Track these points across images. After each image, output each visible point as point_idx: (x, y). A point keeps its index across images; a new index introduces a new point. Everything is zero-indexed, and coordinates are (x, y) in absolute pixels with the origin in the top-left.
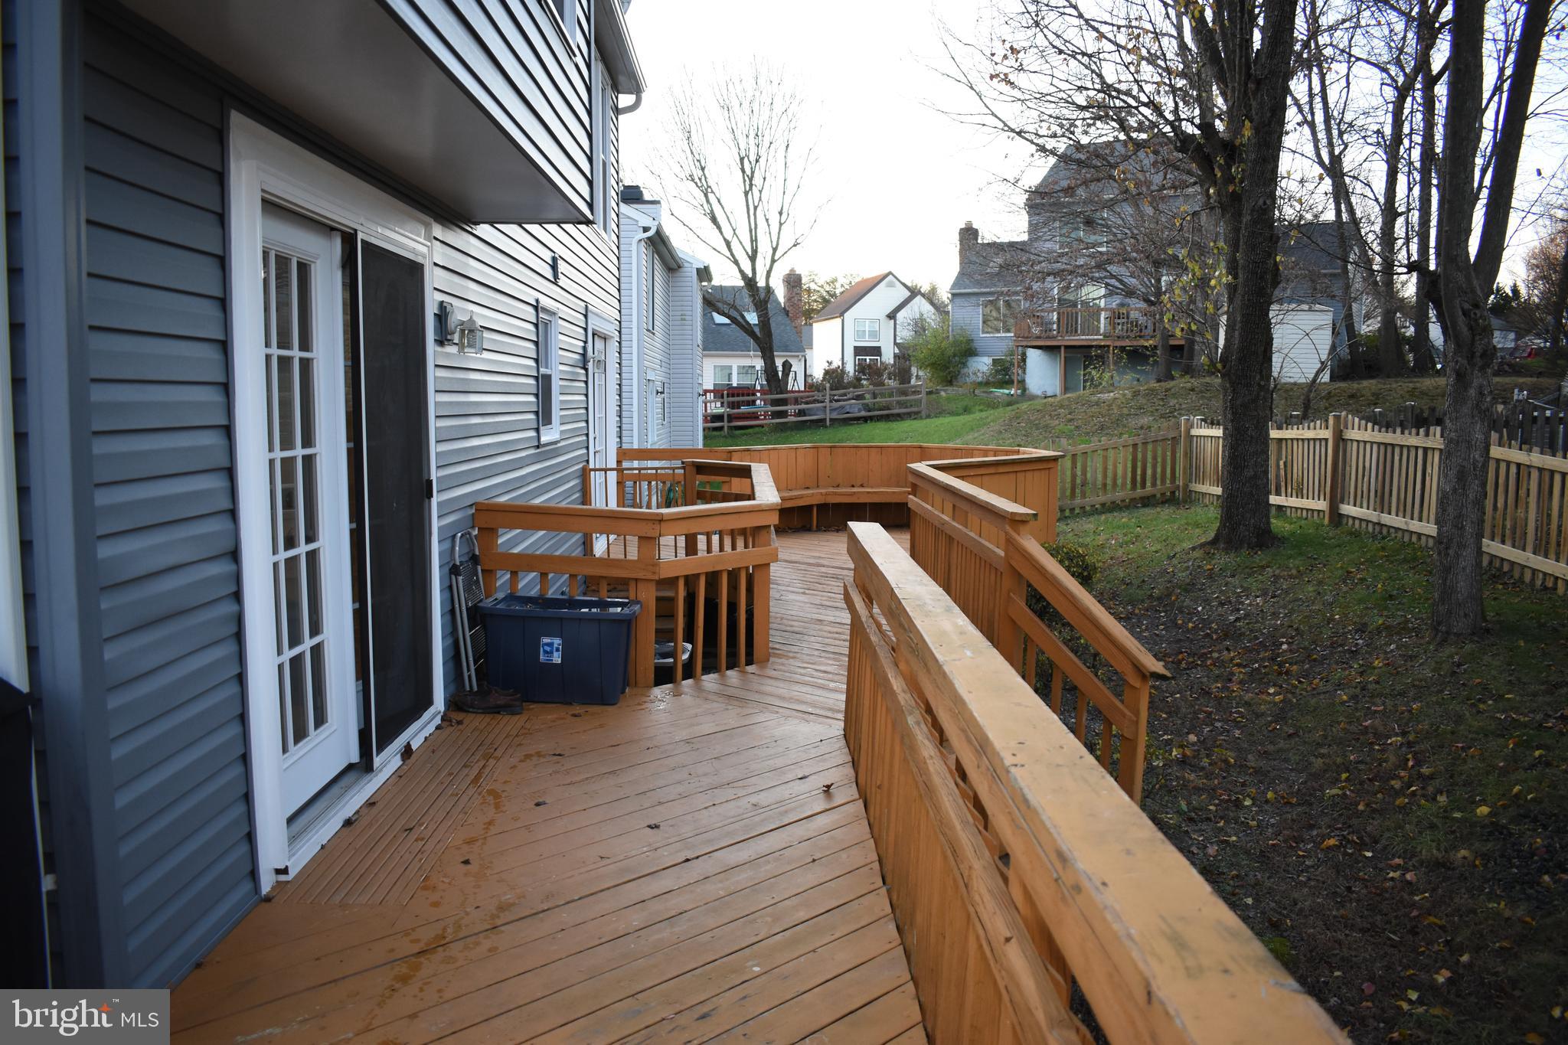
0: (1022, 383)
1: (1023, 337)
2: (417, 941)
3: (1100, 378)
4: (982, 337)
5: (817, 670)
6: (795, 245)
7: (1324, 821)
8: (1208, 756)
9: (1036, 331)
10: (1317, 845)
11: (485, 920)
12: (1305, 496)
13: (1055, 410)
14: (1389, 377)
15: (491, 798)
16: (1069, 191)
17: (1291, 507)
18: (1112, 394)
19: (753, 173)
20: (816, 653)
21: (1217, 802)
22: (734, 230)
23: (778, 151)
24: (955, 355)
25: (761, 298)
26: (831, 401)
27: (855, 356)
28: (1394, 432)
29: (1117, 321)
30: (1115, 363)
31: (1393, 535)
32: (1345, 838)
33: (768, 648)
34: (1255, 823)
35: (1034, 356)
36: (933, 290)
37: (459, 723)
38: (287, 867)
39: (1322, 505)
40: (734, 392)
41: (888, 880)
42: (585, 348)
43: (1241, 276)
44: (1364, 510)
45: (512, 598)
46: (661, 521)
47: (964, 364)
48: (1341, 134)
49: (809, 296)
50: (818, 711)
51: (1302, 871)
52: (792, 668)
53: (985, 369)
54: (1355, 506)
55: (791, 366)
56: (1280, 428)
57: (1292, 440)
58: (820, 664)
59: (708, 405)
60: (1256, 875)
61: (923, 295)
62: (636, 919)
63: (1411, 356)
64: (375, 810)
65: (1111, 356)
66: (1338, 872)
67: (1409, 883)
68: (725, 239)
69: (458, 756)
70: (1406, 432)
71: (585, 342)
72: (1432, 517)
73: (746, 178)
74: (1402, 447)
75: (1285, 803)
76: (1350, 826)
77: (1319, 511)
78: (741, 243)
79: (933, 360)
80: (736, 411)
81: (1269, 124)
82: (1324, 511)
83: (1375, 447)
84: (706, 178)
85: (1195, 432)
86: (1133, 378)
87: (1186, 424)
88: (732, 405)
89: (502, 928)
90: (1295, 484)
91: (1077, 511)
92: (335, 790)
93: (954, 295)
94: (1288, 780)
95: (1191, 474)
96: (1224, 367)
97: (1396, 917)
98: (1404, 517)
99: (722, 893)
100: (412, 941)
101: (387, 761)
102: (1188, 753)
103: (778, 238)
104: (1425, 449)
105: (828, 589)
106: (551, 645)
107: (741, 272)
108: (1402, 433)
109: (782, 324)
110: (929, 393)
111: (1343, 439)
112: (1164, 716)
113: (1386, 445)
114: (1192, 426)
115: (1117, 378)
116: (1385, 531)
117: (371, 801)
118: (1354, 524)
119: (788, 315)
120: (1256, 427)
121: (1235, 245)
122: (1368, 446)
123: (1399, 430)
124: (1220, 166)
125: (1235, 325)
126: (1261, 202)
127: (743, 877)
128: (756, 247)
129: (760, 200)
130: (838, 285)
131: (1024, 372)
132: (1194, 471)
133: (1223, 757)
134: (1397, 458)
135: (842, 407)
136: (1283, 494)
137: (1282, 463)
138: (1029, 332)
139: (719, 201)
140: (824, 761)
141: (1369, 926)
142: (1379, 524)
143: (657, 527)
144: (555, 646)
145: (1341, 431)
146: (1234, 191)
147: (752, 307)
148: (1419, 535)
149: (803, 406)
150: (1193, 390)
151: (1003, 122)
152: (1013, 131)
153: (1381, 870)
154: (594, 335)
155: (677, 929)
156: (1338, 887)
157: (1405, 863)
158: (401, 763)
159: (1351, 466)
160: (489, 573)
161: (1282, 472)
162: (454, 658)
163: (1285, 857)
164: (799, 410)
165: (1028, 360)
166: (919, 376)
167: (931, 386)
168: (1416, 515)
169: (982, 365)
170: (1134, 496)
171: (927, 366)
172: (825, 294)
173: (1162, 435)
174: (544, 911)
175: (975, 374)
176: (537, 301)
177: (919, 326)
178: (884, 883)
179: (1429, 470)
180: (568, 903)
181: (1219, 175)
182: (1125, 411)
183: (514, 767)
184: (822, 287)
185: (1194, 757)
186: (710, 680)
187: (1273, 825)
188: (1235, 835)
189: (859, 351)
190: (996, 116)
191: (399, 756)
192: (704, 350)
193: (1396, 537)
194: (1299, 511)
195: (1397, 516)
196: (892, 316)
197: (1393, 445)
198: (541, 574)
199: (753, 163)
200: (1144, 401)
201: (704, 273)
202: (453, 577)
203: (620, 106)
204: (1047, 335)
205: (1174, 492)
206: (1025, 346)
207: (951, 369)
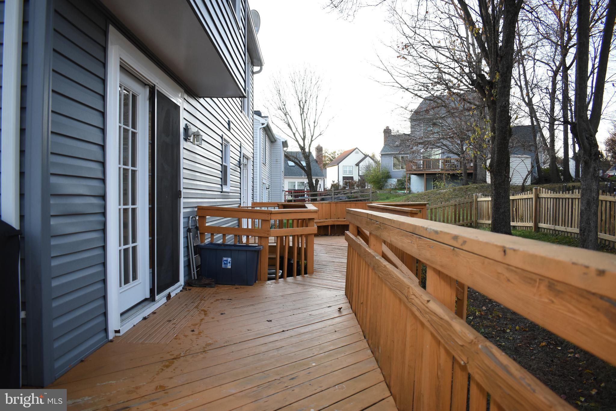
0: (409, 189)
1: (409, 171)
2: (173, 355)
3: (440, 185)
4: (394, 171)
5: (333, 276)
6: (320, 135)
7: (540, 337)
8: (491, 314)
9: (414, 167)
10: (538, 346)
11: (201, 349)
12: (524, 221)
13: (423, 197)
14: (554, 183)
15: (203, 312)
16: (427, 111)
17: (519, 226)
18: (445, 190)
19: (304, 107)
20: (332, 271)
21: (496, 331)
22: (296, 129)
23: (313, 99)
24: (382, 178)
25: (307, 156)
26: (334, 195)
27: (343, 180)
28: (559, 193)
29: (446, 164)
30: (446, 179)
31: (560, 234)
32: (549, 342)
33: (313, 269)
34: (512, 338)
35: (414, 178)
36: (374, 156)
37: (189, 290)
38: (119, 330)
39: (531, 224)
40: (296, 191)
41: (367, 337)
42: (240, 159)
43: (496, 132)
44: (549, 225)
45: (211, 243)
46: (271, 213)
47: (386, 182)
48: (532, 90)
49: (325, 158)
50: (334, 288)
51: (532, 355)
52: (323, 276)
54: (544, 223)
55: (319, 181)
56: (513, 195)
57: (518, 199)
58: (334, 274)
59: (286, 196)
60: (513, 357)
61: (370, 157)
62: (263, 349)
63: (562, 177)
64: (155, 315)
65: (444, 176)
66: (547, 356)
67: (577, 358)
68: (293, 132)
69: (189, 300)
70: (564, 193)
71: (240, 157)
72: (576, 226)
73: (301, 109)
74: (562, 199)
75: (524, 331)
76: (551, 338)
77: (530, 227)
78: (299, 133)
79: (374, 180)
80: (297, 199)
81: (506, 73)
82: (532, 227)
83: (552, 200)
84: (286, 109)
85: (479, 199)
86: (453, 185)
87: (475, 197)
88: (295, 196)
89: (208, 351)
90: (520, 217)
92: (140, 306)
93: (382, 155)
94: (524, 322)
95: (478, 217)
96: (491, 169)
97: (573, 370)
98: (565, 226)
99: (298, 341)
100: (170, 355)
101: (161, 299)
102: (483, 314)
103: (314, 132)
104: (572, 199)
105: (336, 252)
106: (227, 261)
107: (299, 145)
108: (563, 193)
109: (315, 166)
110: (373, 193)
111: (539, 198)
112: (472, 301)
113: (556, 198)
114: (478, 197)
115: (447, 185)
116: (557, 233)
117: (154, 312)
118: (544, 231)
119: (317, 163)
120: (504, 192)
121: (494, 121)
122: (549, 200)
123: (561, 192)
124: (487, 90)
125: (495, 152)
126: (504, 103)
127: (306, 337)
128: (305, 135)
129: (307, 117)
130: (336, 154)
131: (410, 184)
132: (479, 215)
133: (497, 314)
134: (561, 203)
135: (339, 197)
136: (515, 221)
137: (514, 209)
138: (412, 168)
139: (291, 118)
140: (338, 302)
141: (562, 374)
142: (554, 230)
143: (269, 216)
144: (229, 261)
145: (538, 194)
146: (493, 100)
147: (303, 159)
148: (571, 233)
149: (323, 197)
150: (477, 188)
151: (401, 85)
152: (404, 88)
153: (565, 354)
154: (243, 156)
155: (280, 352)
156: (548, 360)
157: (575, 351)
158: (166, 301)
159: (542, 208)
160: (202, 234)
161: (515, 213)
162: (188, 265)
163: (525, 350)
164: (322, 198)
165: (411, 179)
166: (369, 186)
167: (373, 190)
168: (570, 225)
169: (393, 182)
171: (372, 182)
172: (331, 157)
173: (466, 201)
174: (225, 346)
175: (390, 185)
176: (222, 135)
177: (368, 167)
178: (365, 338)
179: (574, 207)
180: (235, 344)
181: (487, 93)
182: (450, 196)
183: (212, 303)
184: (330, 155)
185: (485, 315)
186: (290, 279)
187: (519, 339)
188: (504, 342)
189: (344, 178)
190: (398, 83)
191: (165, 298)
192: (285, 176)
193: (562, 235)
194: (522, 228)
195: (562, 226)
196: (357, 165)
197: (559, 198)
198: (223, 234)
199: (304, 103)
200: (458, 193)
201: (285, 144)
202: (188, 233)
203: (254, 71)
204: (418, 169)
205: (471, 224)
206: (410, 174)
207: (381, 183)
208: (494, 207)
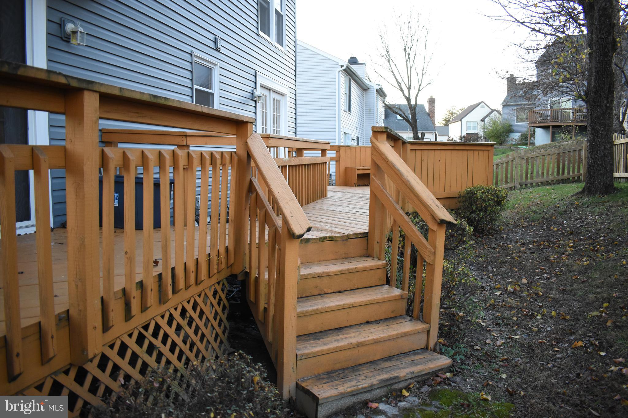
0: (533, 143)
1: (533, 122)
3: (566, 138)
4: (516, 124)
6: (430, 83)
8: (528, 291)
9: (539, 119)
10: (570, 346)
21: (519, 315)
24: (503, 132)
25: (412, 107)
29: (577, 114)
30: (575, 132)
32: (591, 342)
34: (537, 329)
35: (539, 131)
47: (508, 136)
53: (517, 138)
61: (496, 111)
65: (574, 129)
68: (397, 81)
73: (407, 54)
75: (562, 319)
76: (598, 335)
78: (404, 82)
87: (585, 143)
91: (529, 185)
93: (504, 106)
103: (422, 80)
107: (404, 94)
119: (429, 115)
128: (411, 83)
129: (413, 64)
131: (534, 138)
133: (536, 291)
138: (536, 121)
139: (395, 64)
141: (579, 403)
151: (515, 19)
152: (519, 22)
153: (606, 365)
157: (625, 362)
165: (536, 133)
169: (516, 136)
170: (558, 179)
171: (491, 137)
173: (573, 149)
175: (512, 140)
176: (192, 51)
185: (520, 291)
187: (547, 331)
188: (520, 335)
189: (468, 135)
196: (483, 120)
201: (381, 92)
204: (545, 121)
205: (579, 177)
206: (534, 126)
207: (502, 138)
208: (590, 149)
